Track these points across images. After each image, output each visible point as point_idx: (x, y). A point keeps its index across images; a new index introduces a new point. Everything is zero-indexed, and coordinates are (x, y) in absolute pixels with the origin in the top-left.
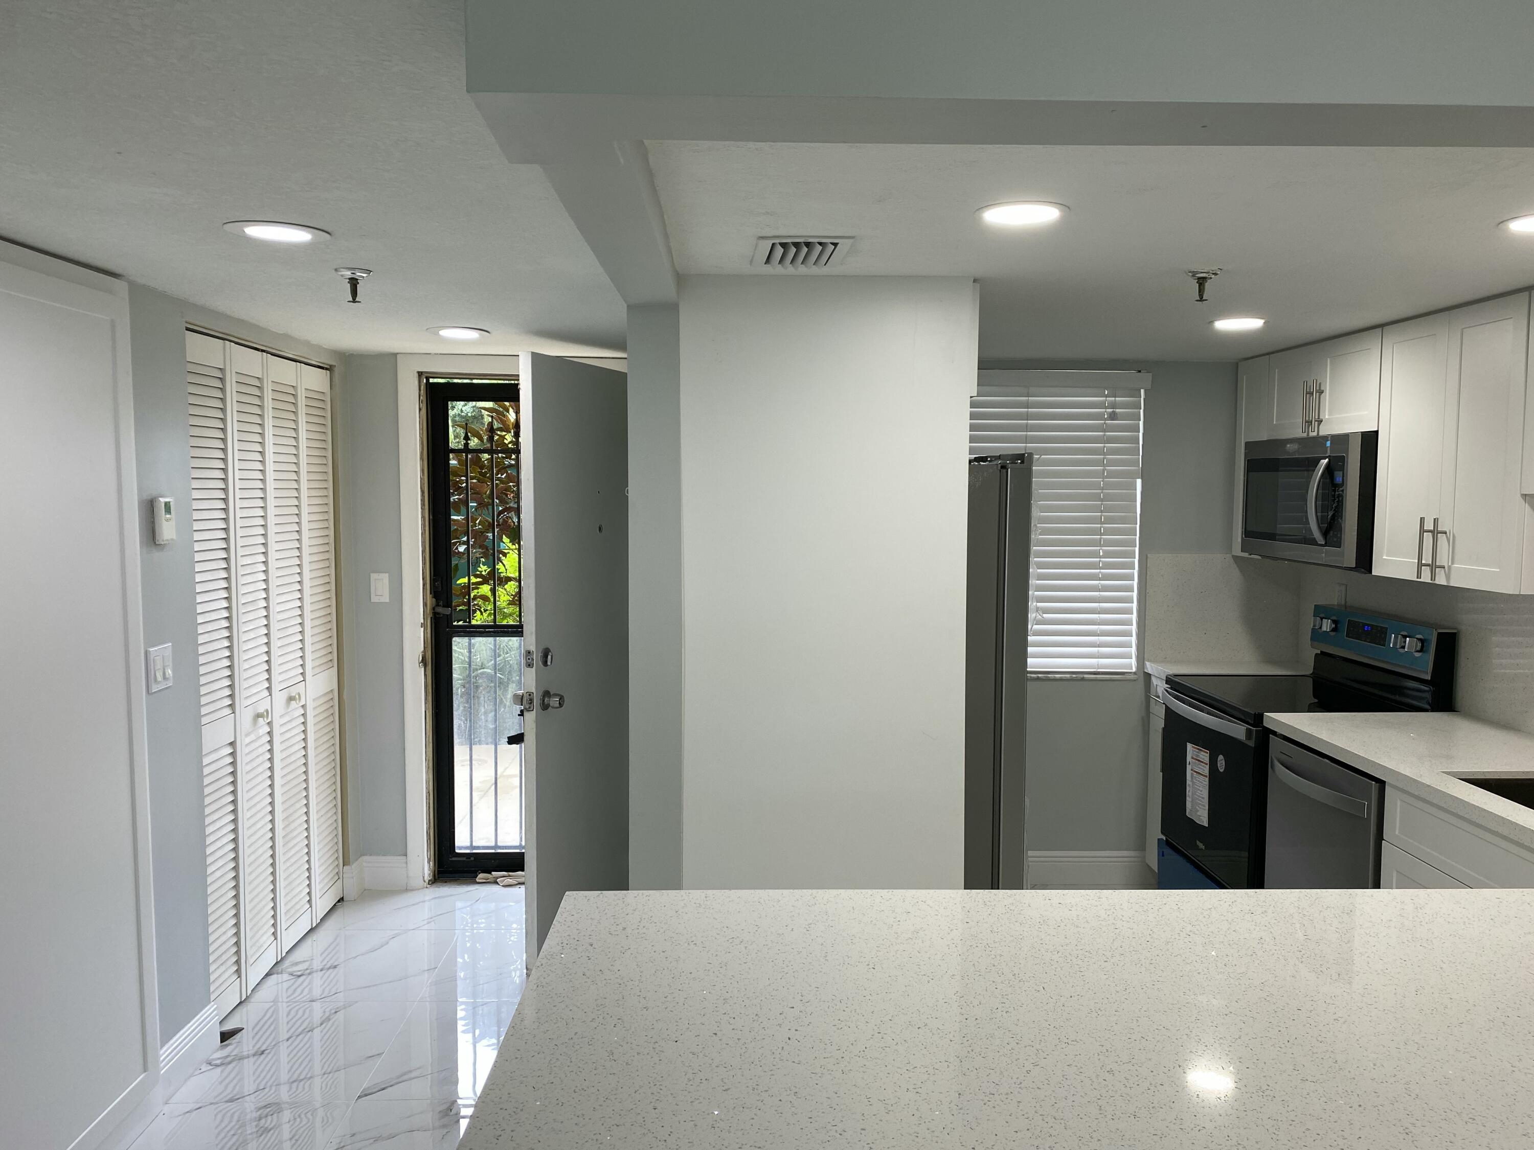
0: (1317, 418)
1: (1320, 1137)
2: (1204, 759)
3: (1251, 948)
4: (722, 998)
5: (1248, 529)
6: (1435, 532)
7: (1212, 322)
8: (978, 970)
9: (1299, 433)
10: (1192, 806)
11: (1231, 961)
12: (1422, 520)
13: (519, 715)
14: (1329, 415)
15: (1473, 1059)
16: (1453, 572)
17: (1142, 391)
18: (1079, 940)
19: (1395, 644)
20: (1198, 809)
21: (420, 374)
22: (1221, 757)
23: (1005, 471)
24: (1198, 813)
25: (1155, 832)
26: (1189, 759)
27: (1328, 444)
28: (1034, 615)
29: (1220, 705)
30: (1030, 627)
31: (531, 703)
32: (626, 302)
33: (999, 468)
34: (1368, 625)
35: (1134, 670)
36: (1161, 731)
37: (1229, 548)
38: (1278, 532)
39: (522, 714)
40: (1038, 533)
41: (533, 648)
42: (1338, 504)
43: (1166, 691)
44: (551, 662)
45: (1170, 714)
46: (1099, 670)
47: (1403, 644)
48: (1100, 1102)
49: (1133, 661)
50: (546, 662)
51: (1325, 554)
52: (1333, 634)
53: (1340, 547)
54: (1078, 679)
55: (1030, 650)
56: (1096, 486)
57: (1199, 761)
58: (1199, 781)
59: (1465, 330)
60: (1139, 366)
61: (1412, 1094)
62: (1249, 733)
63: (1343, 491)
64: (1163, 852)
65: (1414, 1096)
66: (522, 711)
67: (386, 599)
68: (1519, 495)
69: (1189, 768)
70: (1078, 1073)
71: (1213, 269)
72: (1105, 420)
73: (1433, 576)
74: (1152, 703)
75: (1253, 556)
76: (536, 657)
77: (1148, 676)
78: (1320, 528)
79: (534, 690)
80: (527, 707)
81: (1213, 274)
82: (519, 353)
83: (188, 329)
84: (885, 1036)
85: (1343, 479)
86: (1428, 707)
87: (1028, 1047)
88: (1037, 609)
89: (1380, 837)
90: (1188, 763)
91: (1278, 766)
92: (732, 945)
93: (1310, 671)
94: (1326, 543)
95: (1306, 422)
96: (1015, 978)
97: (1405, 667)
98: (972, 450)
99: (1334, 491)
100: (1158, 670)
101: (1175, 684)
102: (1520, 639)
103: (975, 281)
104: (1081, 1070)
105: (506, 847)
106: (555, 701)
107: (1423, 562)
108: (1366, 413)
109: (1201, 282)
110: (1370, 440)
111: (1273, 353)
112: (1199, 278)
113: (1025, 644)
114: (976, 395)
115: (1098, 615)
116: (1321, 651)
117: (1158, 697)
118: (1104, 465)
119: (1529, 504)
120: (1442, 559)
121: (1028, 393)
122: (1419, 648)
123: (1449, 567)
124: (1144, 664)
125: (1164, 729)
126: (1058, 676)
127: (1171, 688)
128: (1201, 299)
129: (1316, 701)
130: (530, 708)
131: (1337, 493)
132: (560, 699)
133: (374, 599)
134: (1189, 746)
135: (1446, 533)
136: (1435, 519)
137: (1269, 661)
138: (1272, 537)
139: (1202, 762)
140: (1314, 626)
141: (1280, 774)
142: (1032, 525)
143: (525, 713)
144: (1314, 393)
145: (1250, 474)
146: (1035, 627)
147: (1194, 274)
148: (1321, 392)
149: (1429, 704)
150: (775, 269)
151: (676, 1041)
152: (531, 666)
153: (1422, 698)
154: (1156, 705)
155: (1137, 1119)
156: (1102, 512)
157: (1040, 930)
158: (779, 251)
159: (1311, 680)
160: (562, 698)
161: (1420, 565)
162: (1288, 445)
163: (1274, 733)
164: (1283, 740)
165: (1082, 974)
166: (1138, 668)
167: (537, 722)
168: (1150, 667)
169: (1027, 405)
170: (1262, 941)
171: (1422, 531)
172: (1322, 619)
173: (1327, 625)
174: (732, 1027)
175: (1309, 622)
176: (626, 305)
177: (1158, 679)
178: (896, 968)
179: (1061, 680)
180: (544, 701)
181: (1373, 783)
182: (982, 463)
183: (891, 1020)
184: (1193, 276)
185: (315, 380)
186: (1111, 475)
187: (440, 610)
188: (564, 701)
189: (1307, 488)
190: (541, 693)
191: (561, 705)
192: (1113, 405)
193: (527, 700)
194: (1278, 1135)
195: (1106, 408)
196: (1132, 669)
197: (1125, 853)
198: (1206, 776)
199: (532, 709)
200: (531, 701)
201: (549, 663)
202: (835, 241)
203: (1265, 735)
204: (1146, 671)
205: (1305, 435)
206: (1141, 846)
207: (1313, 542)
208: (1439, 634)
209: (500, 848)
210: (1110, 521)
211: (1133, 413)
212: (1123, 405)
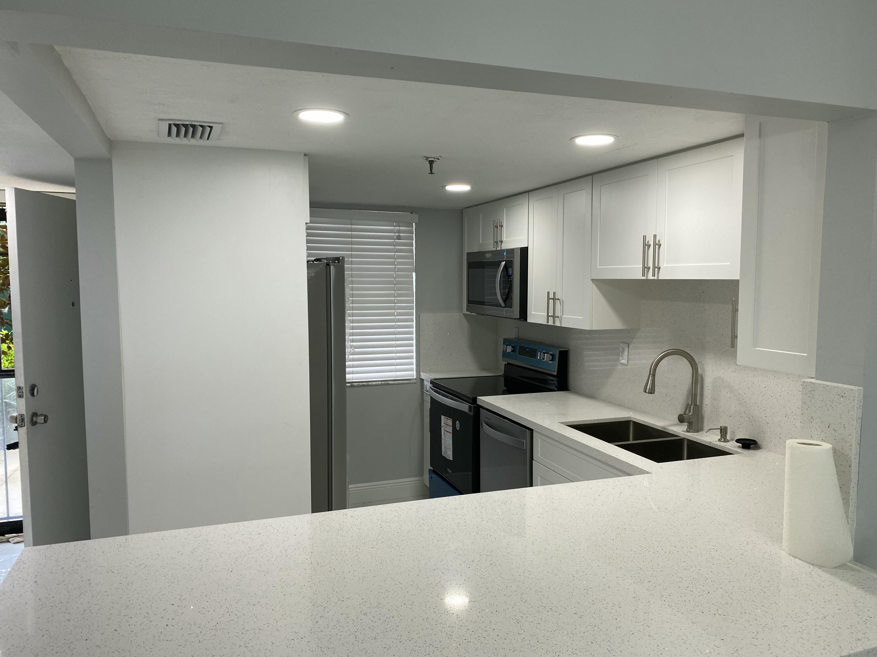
0: (500, 240)
1: (474, 633)
2: (449, 424)
3: (453, 529)
4: (125, 605)
5: (470, 300)
6: (554, 299)
7: (444, 186)
8: (296, 563)
9: (492, 248)
10: (445, 450)
11: (441, 538)
12: (548, 293)
13: (14, 430)
14: (506, 239)
15: (555, 576)
16: (563, 318)
17: (414, 224)
18: (359, 537)
19: (540, 357)
20: (448, 451)
22: (457, 422)
23: (328, 267)
24: (448, 453)
25: (428, 466)
26: (442, 424)
27: (505, 254)
28: (349, 350)
29: (457, 394)
30: (347, 357)
31: (22, 422)
32: (73, 157)
33: (325, 265)
34: (528, 348)
35: (415, 377)
36: (429, 409)
37: (461, 310)
38: (485, 301)
39: (16, 429)
40: (349, 303)
41: (22, 385)
42: (510, 285)
43: (431, 388)
44: (37, 394)
45: (433, 400)
46: (396, 379)
47: (544, 357)
48: (356, 634)
49: (415, 372)
50: (33, 393)
51: (505, 312)
52: (512, 353)
53: (512, 308)
54: (385, 384)
55: (347, 370)
56: (391, 276)
57: (447, 425)
58: (447, 436)
59: (565, 195)
60: (412, 210)
61: (523, 600)
62: (470, 408)
63: (512, 278)
64: (431, 476)
65: (524, 601)
66: (16, 427)
68: (590, 280)
69: (442, 429)
70: (346, 618)
71: (437, 156)
72: (395, 239)
73: (554, 322)
74: (425, 394)
75: (472, 314)
76: (26, 391)
77: (422, 380)
78: (502, 298)
79: (24, 412)
80: (20, 424)
81: (437, 159)
82: (6, 188)
84: (231, 614)
85: (512, 272)
86: (556, 389)
87: (319, 607)
88: (351, 347)
89: (532, 459)
90: (442, 426)
91: (484, 425)
92: (138, 569)
93: (502, 373)
94: (505, 306)
95: (495, 242)
96: (318, 565)
97: (545, 369)
98: (309, 255)
99: (508, 278)
100: (427, 377)
101: (436, 384)
102: (595, 352)
103: (305, 155)
104: (349, 616)
105: (15, 517)
106: (41, 419)
107: (550, 315)
108: (522, 237)
109: (431, 163)
110: (524, 251)
111: (479, 205)
112: (430, 161)
113: (344, 367)
114: (309, 222)
115: (395, 348)
116: (508, 363)
117: (427, 391)
118: (395, 265)
119: (594, 284)
120: (558, 313)
121: (351, 223)
122: (551, 359)
123: (561, 317)
124: (420, 374)
125: (430, 409)
126: (374, 383)
127: (433, 386)
128: (431, 173)
129: (506, 388)
130: (22, 424)
131: (509, 280)
132: (45, 418)
134: (443, 417)
135: (559, 300)
136: (554, 293)
137: (483, 369)
138: (482, 303)
139: (449, 425)
140: (504, 349)
141: (485, 429)
142: (346, 299)
143: (19, 429)
144: (498, 226)
145: (470, 270)
146: (351, 357)
147: (427, 158)
148: (502, 226)
149: (556, 387)
150: (174, 140)
151: (87, 640)
152: (22, 397)
153: (553, 384)
154: (426, 396)
155: (376, 640)
156: (395, 291)
157: (338, 534)
158: (174, 129)
159: (503, 378)
160: (46, 417)
161: (548, 316)
162: (487, 255)
163: (483, 407)
164: (487, 411)
165: (358, 557)
166: (417, 376)
167: (28, 433)
168: (423, 376)
169: (351, 230)
170: (459, 524)
171: (549, 299)
172: (507, 345)
173: (509, 349)
174: (128, 624)
175: (501, 347)
176: (73, 159)
177: (427, 382)
178: (246, 569)
179: (376, 385)
180: (33, 419)
181: (528, 430)
182: (315, 262)
183: (237, 603)
184: (427, 159)
186: (400, 270)
188: (48, 419)
189: (495, 276)
190: (30, 414)
191: (45, 421)
192: (399, 232)
193: (19, 420)
194: (452, 635)
195: (395, 233)
196: (414, 377)
197: (413, 479)
198: (451, 433)
199: (23, 425)
200: (23, 420)
201: (35, 394)
202: (211, 125)
203: (477, 409)
204: (421, 378)
205: (495, 249)
206: (421, 474)
207: (500, 306)
208: (560, 351)
209: (11, 518)
210: (400, 295)
211: (409, 236)
212: (404, 232)
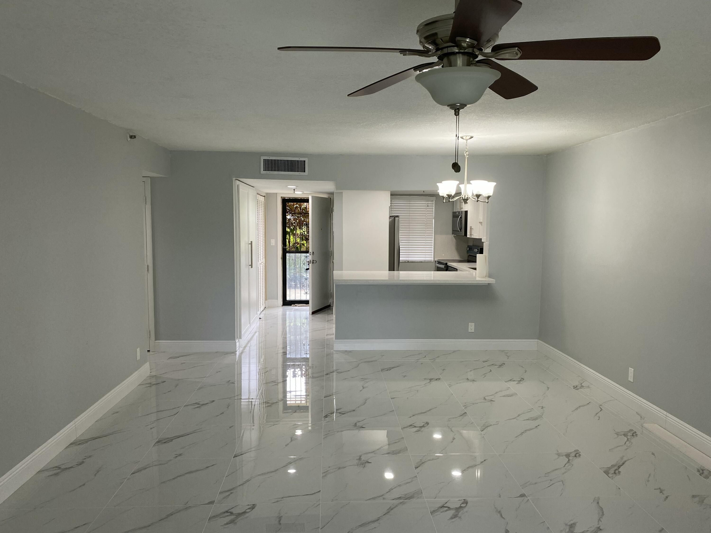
0: (462, 207)
5: (453, 230)
6: (472, 229)
13: (308, 265)
17: (434, 201)
21: (281, 197)
23: (395, 219)
27: (461, 212)
29: (442, 263)
35: (433, 260)
41: (311, 251)
46: (425, 260)
49: (433, 258)
51: (460, 234)
53: (463, 232)
56: (424, 221)
60: (433, 195)
63: (462, 221)
67: (274, 245)
72: (426, 207)
76: (311, 253)
78: (459, 229)
79: (311, 259)
83: (257, 194)
93: (467, 259)
95: (459, 209)
98: (389, 215)
105: (297, 299)
108: (466, 207)
110: (466, 212)
115: (425, 249)
116: (469, 255)
118: (426, 216)
119: (480, 223)
121: (410, 201)
122: (477, 251)
124: (435, 259)
127: (438, 262)
133: (272, 245)
137: (461, 258)
138: (455, 231)
145: (453, 218)
152: (311, 255)
156: (425, 226)
159: (467, 261)
160: (316, 261)
161: (473, 235)
162: (457, 213)
163: (448, 266)
167: (312, 266)
169: (410, 204)
180: (313, 262)
182: (391, 217)
185: (262, 199)
186: (428, 218)
187: (284, 247)
191: (316, 263)
192: (428, 204)
195: (426, 204)
200: (311, 263)
201: (314, 255)
207: (459, 231)
208: (480, 248)
209: (301, 299)
210: (427, 228)
211: (432, 205)
212: (430, 204)
